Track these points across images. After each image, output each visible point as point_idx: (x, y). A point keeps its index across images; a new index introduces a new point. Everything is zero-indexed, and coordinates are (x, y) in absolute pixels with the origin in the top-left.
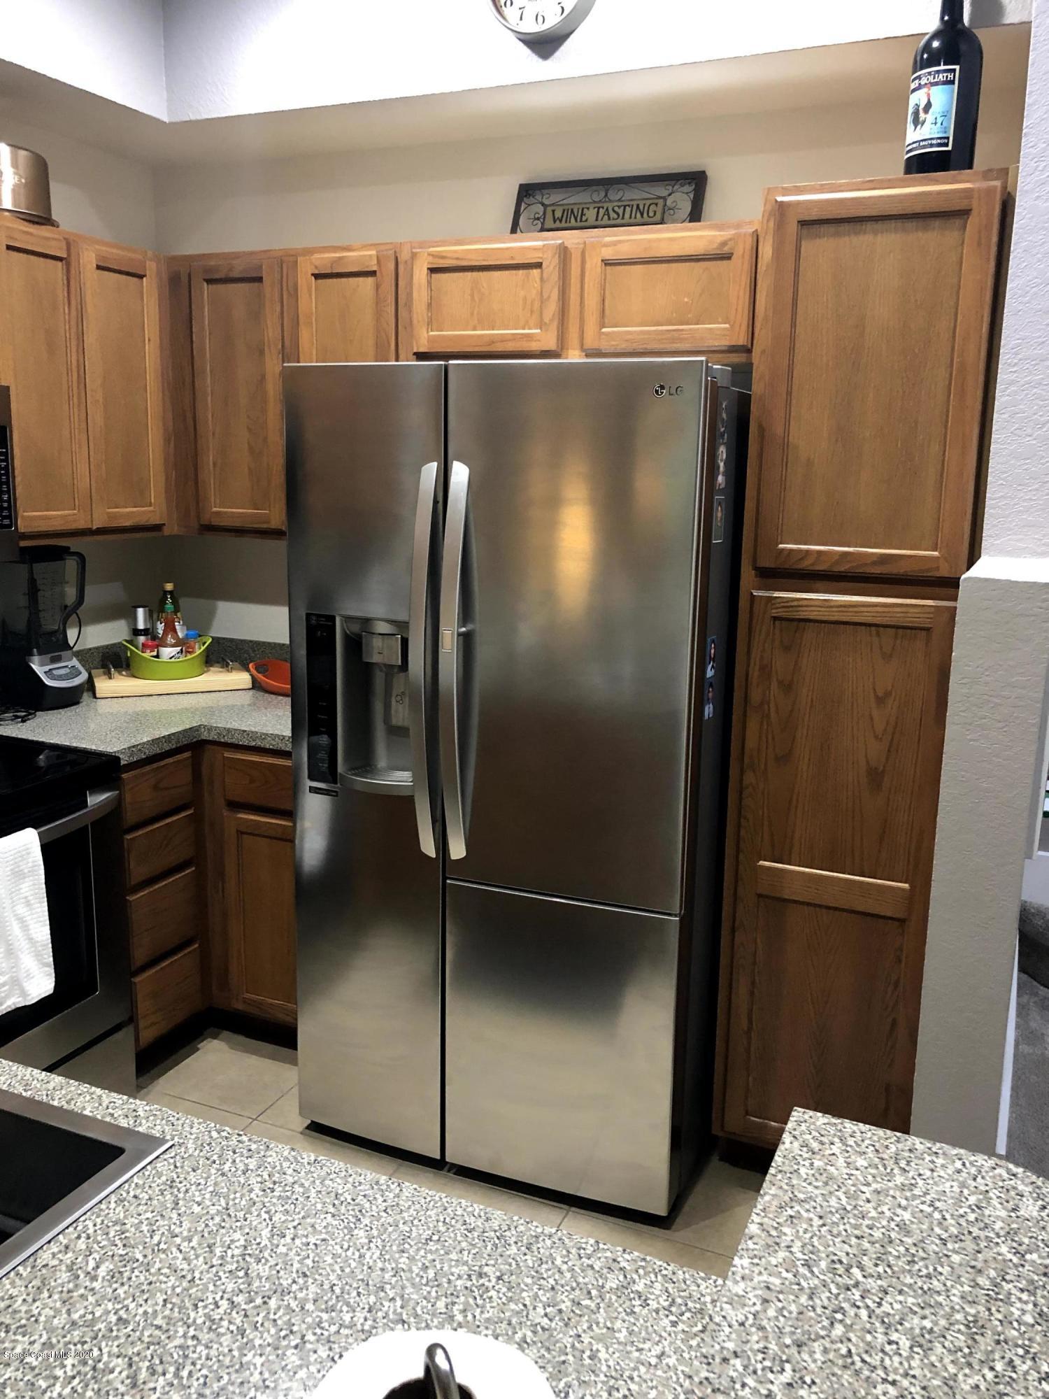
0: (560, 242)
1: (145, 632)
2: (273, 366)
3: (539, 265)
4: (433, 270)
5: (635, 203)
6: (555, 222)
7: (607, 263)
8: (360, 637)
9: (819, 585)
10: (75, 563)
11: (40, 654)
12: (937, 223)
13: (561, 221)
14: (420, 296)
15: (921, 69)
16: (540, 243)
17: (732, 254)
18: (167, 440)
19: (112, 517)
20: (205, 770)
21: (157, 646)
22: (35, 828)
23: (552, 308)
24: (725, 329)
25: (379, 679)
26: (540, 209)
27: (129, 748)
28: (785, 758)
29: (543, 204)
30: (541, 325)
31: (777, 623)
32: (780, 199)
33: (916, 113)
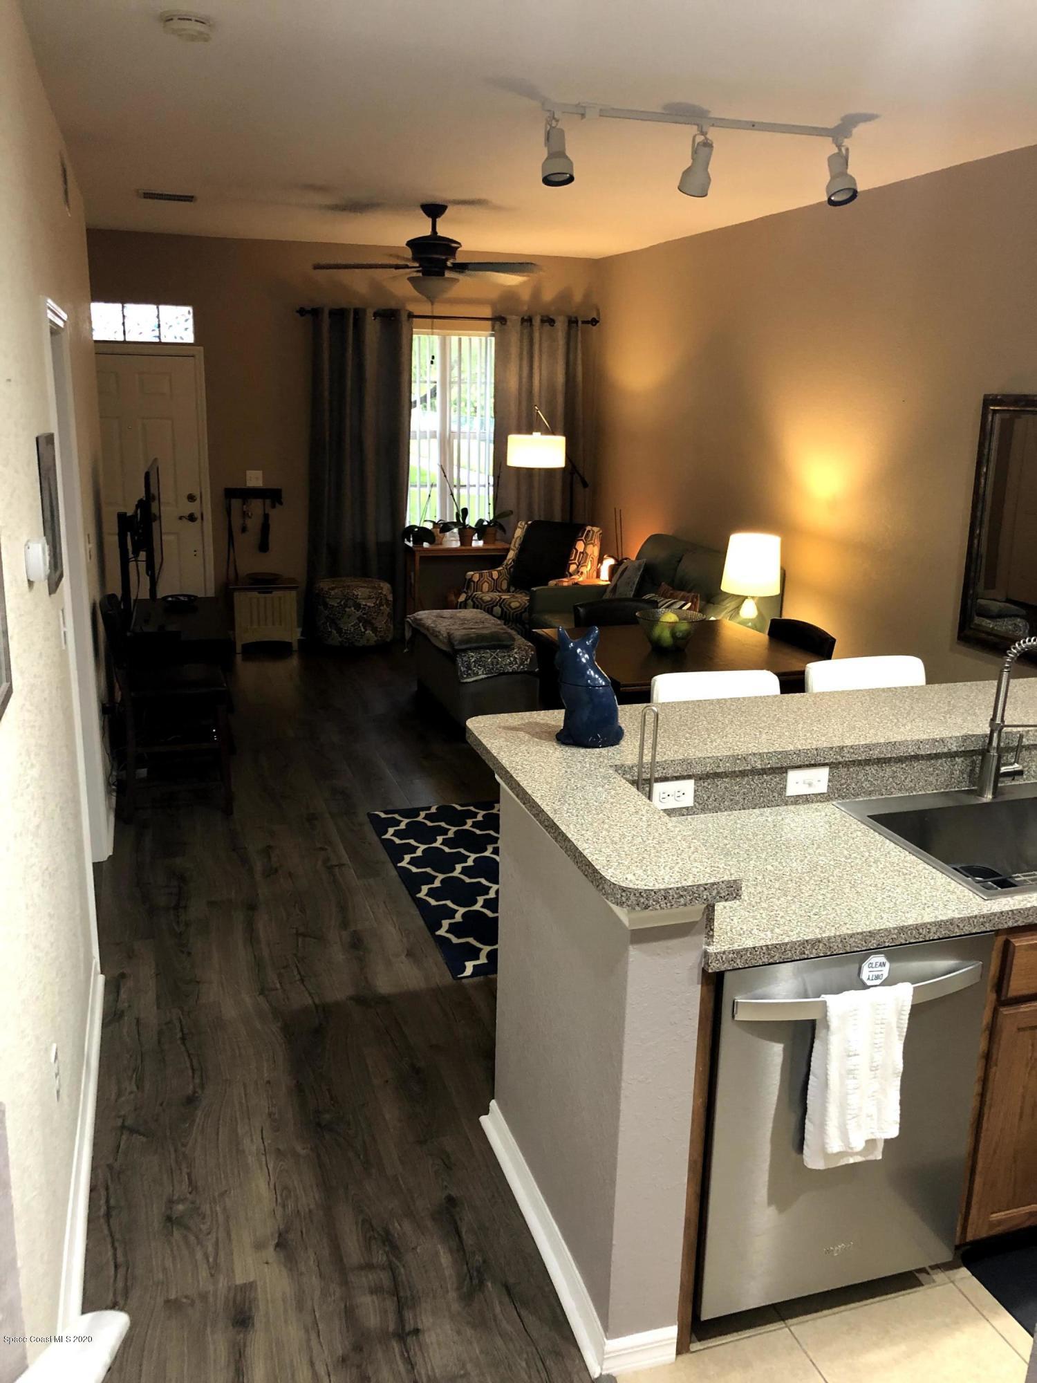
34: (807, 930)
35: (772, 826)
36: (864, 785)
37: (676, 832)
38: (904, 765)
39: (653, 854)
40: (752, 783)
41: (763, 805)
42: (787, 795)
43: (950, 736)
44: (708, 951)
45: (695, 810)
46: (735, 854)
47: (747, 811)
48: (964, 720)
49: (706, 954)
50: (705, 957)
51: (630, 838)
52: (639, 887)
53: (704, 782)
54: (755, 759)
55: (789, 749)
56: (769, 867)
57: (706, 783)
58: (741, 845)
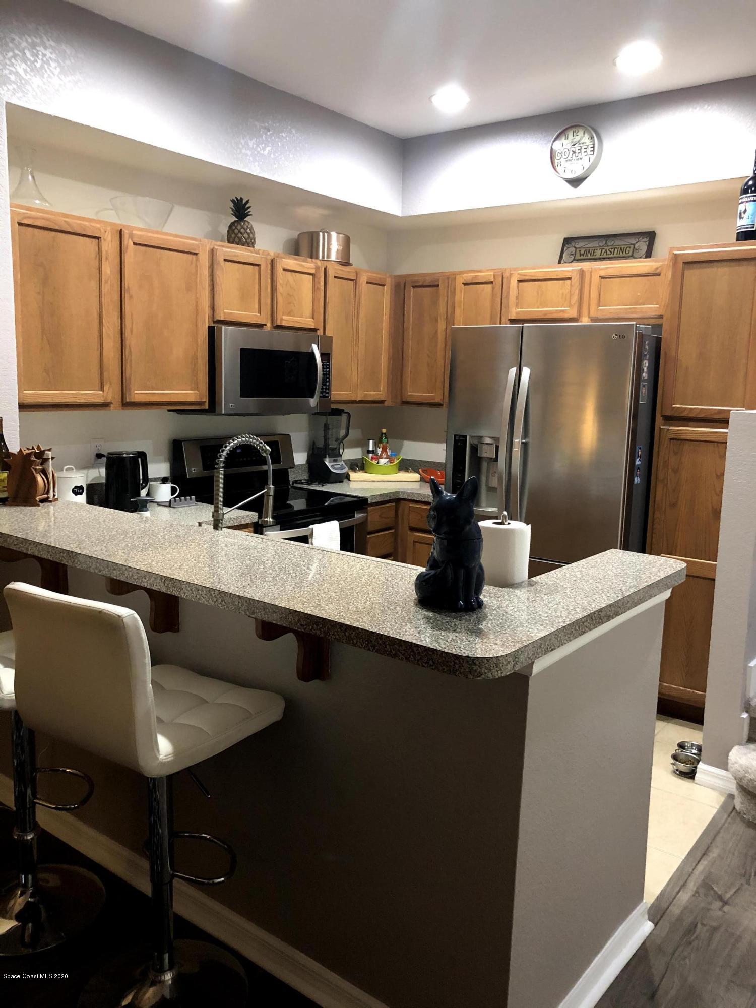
0: (580, 268)
1: (373, 452)
2: (442, 325)
3: (570, 279)
4: (520, 281)
5: (620, 247)
6: (580, 256)
7: (602, 277)
8: (477, 445)
9: (691, 424)
10: (346, 417)
11: (329, 457)
12: (745, 263)
13: (583, 256)
14: (513, 292)
15: (743, 194)
16: (571, 268)
17: (661, 273)
18: (389, 363)
19: (365, 395)
20: (400, 512)
21: (378, 459)
22: (338, 521)
23: (575, 298)
24: (657, 307)
25: (485, 465)
26: (573, 250)
27: (371, 496)
28: (674, 505)
29: (575, 247)
30: (570, 306)
31: (672, 441)
32: (675, 252)
33: (740, 214)
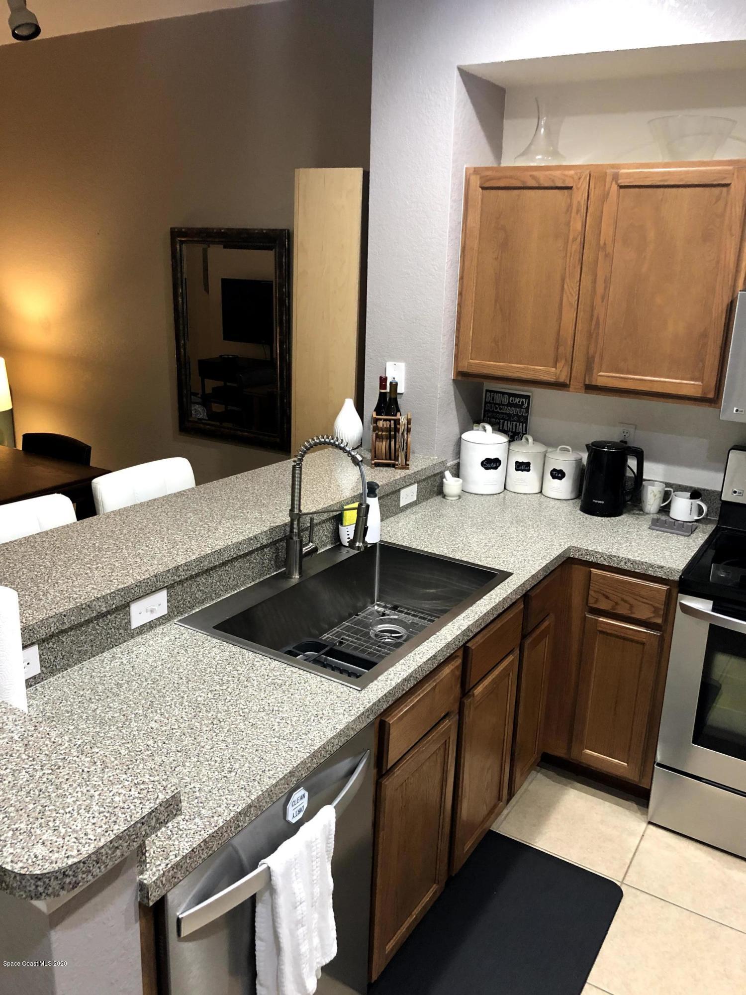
34: (233, 798)
35: (131, 669)
36: (197, 596)
37: (67, 744)
38: (227, 567)
39: (53, 795)
40: (97, 627)
41: (111, 646)
42: (133, 628)
43: (260, 532)
44: (145, 882)
45: (43, 675)
46: (110, 720)
47: (97, 658)
48: (261, 513)
49: (142, 887)
50: (141, 890)
51: (10, 778)
52: (59, 865)
53: (48, 644)
54: (100, 604)
55: (130, 583)
56: (153, 724)
57: (51, 644)
58: (111, 705)
